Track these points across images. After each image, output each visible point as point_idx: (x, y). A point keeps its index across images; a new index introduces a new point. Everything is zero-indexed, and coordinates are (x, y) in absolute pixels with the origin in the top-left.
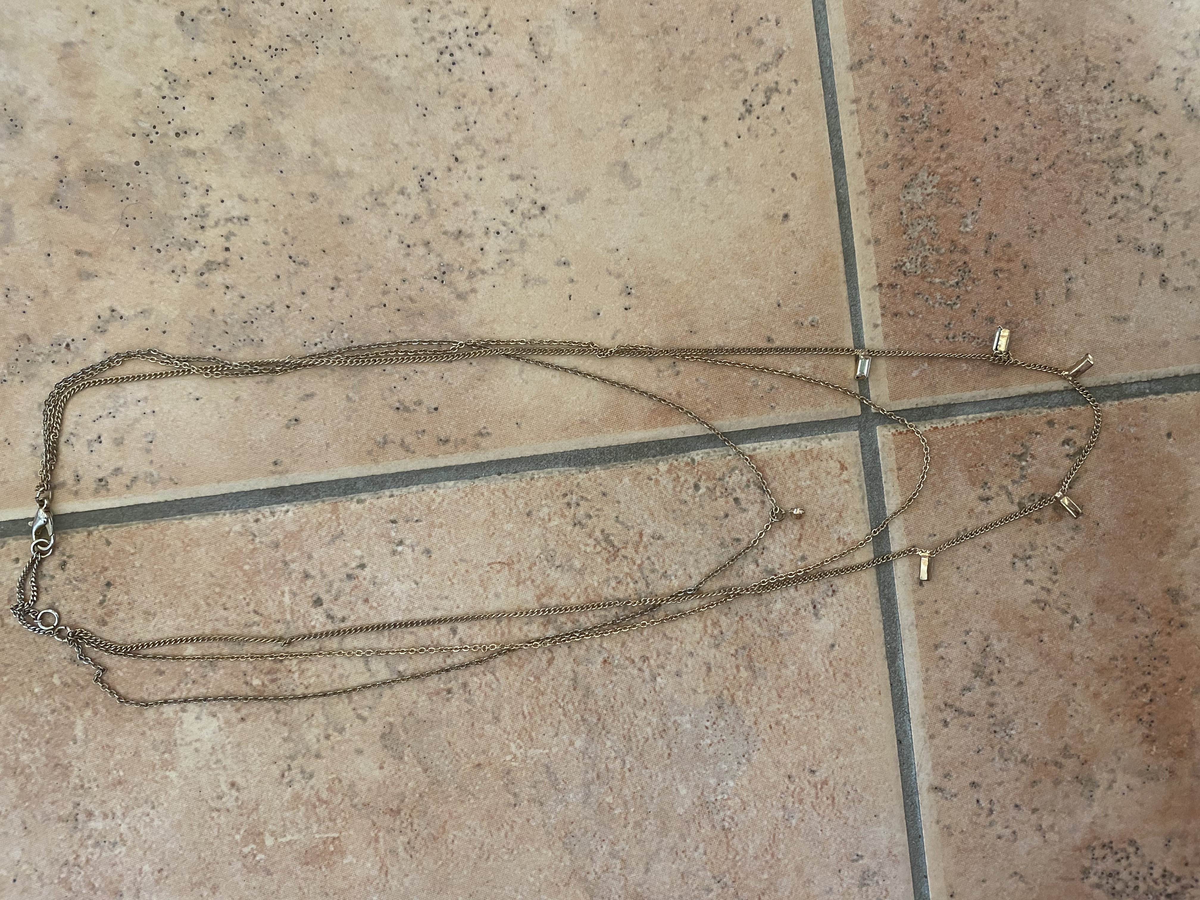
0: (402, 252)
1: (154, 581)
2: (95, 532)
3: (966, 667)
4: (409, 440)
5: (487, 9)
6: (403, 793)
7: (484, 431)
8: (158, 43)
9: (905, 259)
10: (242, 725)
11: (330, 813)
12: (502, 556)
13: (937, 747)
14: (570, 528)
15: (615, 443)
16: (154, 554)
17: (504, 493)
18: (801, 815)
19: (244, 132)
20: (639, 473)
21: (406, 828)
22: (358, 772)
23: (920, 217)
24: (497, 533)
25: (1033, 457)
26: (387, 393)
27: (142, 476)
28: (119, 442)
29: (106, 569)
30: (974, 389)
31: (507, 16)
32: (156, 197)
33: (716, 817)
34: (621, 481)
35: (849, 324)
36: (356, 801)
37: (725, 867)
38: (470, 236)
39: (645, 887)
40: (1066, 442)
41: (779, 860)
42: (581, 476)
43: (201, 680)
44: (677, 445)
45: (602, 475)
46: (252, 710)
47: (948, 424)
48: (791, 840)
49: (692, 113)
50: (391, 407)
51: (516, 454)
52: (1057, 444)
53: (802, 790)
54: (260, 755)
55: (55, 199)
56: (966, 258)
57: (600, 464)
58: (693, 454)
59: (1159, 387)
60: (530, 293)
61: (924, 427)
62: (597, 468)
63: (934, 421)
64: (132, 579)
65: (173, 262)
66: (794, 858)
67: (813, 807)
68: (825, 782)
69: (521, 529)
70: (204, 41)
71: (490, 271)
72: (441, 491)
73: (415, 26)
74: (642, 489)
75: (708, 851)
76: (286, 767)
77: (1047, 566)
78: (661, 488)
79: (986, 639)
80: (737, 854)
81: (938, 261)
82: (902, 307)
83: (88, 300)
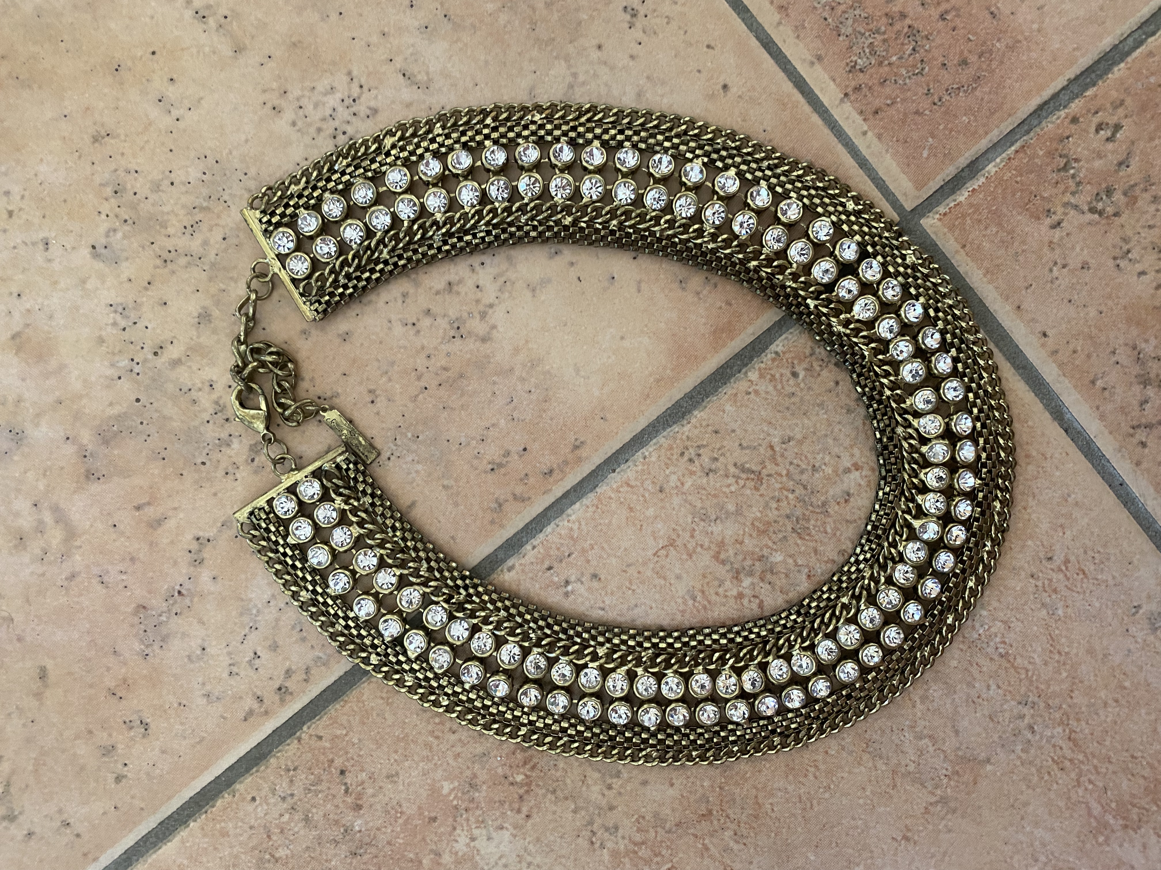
0: (412, 332)
1: (379, 746)
2: (303, 735)
3: (1131, 384)
4: (519, 490)
5: (349, 73)
6: (704, 795)
7: (578, 443)
8: (89, 286)
9: (854, 58)
10: (530, 822)
11: (652, 851)
12: (661, 542)
13: (1148, 470)
14: (705, 480)
15: (699, 381)
16: (364, 723)
17: (628, 485)
18: (1062, 603)
19: (210, 315)
20: (736, 395)
21: (725, 823)
22: (655, 801)
23: (844, 12)
24: (645, 525)
25: (1076, 160)
26: (475, 462)
27: (311, 663)
28: (274, 647)
29: (332, 761)
30: (986, 133)
31: (371, 69)
32: (171, 418)
33: (989, 650)
34: (724, 411)
35: (840, 146)
36: (668, 826)
37: (1023, 690)
38: (460, 282)
39: (963, 747)
40: (1099, 128)
41: (1067, 653)
42: (686, 428)
43: (471, 805)
44: (754, 349)
45: (705, 417)
46: (531, 804)
47: (982, 180)
48: (1068, 629)
49: (585, 49)
50: (486, 472)
51: (618, 446)
52: (1092, 135)
53: (1051, 580)
54: (561, 837)
55: (90, 475)
56: (908, 21)
57: (695, 408)
58: (773, 347)
59: (1152, 27)
60: (543, 298)
61: (962, 196)
62: (696, 413)
63: (968, 185)
64: (359, 756)
65: (223, 465)
66: (1079, 643)
67: (1069, 589)
68: (1067, 562)
69: (663, 508)
70: (127, 259)
71: (497, 301)
72: (573, 518)
73: (297, 128)
74: (747, 406)
75: (1000, 684)
76: (589, 833)
77: (1150, 249)
78: (764, 395)
79: (1134, 348)
80: (1027, 671)
81: (885, 41)
82: (877, 103)
83: (172, 542)
